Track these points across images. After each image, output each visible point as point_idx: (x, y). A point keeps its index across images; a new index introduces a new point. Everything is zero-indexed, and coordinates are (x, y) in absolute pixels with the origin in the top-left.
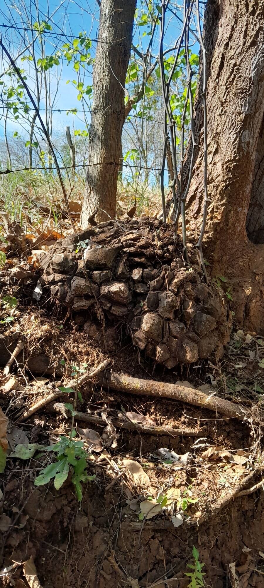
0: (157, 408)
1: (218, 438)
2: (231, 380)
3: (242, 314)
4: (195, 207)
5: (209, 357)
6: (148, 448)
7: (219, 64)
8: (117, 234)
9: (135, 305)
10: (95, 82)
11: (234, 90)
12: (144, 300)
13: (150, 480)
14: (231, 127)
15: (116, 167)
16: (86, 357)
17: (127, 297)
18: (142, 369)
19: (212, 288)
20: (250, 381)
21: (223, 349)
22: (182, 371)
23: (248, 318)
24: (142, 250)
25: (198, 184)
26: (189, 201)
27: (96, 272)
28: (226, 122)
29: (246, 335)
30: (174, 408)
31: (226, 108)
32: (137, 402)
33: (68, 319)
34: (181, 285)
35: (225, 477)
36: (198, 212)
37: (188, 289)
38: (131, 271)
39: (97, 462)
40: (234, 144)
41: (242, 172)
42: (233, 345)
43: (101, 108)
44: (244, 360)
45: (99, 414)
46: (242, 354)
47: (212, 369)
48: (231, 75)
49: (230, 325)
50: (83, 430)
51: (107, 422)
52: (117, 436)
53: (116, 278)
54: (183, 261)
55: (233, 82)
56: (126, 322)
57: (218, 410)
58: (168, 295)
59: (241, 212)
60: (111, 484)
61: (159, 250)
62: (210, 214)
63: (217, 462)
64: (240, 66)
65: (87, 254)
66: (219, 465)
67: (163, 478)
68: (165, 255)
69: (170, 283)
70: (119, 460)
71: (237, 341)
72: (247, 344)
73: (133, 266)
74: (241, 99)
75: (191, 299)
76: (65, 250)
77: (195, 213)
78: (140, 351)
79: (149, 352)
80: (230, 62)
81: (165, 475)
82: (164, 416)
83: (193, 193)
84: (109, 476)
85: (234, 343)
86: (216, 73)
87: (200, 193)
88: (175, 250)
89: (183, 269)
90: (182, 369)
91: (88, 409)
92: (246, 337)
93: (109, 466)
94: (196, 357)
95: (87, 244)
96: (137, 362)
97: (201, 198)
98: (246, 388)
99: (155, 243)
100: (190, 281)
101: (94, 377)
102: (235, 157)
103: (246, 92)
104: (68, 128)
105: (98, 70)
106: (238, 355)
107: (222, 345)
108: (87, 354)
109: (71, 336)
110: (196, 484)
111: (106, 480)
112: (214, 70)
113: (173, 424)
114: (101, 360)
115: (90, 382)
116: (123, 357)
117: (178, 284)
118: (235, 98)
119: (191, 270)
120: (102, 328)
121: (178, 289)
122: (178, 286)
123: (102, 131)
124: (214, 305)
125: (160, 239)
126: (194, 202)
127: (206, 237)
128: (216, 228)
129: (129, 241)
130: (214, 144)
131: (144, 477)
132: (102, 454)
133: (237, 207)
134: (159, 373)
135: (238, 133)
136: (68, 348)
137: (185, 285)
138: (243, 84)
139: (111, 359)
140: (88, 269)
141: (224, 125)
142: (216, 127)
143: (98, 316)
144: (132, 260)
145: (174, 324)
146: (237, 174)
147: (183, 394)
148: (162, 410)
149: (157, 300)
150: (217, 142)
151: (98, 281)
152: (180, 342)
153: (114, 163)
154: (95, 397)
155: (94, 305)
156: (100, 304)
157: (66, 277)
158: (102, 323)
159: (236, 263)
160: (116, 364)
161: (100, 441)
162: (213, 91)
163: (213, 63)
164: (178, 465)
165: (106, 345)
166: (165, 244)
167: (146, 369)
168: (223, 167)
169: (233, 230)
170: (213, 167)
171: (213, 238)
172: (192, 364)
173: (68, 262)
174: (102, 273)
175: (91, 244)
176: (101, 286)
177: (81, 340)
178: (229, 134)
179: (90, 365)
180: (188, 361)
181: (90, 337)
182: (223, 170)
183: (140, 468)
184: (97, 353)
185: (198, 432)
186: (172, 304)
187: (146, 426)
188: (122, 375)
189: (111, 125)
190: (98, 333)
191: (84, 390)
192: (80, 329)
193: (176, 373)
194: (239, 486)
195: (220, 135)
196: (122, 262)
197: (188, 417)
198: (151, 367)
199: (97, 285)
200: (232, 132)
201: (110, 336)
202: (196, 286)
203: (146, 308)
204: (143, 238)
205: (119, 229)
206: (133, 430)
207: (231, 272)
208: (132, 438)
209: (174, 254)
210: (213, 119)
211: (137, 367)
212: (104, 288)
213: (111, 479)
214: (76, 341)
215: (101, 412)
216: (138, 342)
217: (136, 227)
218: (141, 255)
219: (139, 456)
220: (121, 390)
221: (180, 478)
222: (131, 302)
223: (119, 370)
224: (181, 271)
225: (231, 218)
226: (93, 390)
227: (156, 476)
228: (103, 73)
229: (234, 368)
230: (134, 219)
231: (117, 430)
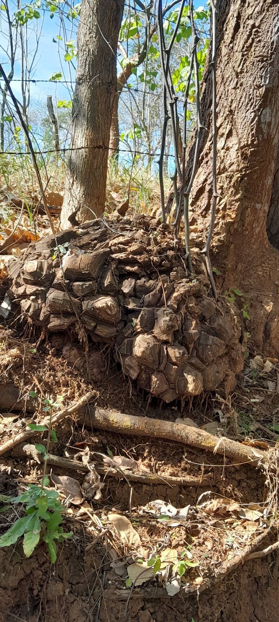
0: (152, 451)
1: (225, 488)
2: (244, 417)
3: (260, 336)
4: (203, 202)
5: (217, 388)
6: (139, 499)
7: (234, 25)
8: (103, 237)
9: (125, 325)
10: (80, 44)
11: (252, 58)
12: (137, 318)
13: (141, 539)
14: (248, 104)
15: (106, 152)
16: (65, 388)
17: (115, 314)
18: (134, 403)
19: (222, 303)
20: (267, 418)
21: (234, 379)
22: (183, 406)
23: (268, 341)
24: (135, 257)
25: (207, 174)
27: (77, 283)
28: (242, 97)
29: (265, 362)
30: (173, 451)
31: (242, 80)
32: (128, 443)
33: (43, 342)
34: (182, 300)
35: (233, 535)
36: (207, 208)
37: (191, 305)
38: (121, 283)
39: (76, 517)
40: (252, 124)
41: (262, 160)
42: (249, 374)
43: (86, 78)
44: (261, 393)
45: (80, 459)
46: (259, 385)
47: (220, 404)
48: (248, 39)
49: (244, 349)
50: (59, 477)
51: (89, 468)
52: (102, 485)
53: (103, 291)
54: (185, 269)
55: (251, 47)
56: (114, 346)
57: (226, 453)
58: (165, 312)
59: (261, 209)
60: (93, 543)
61: (155, 256)
62: (221, 211)
63: (224, 517)
64: (260, 28)
65: (66, 262)
66: (226, 521)
67: (156, 537)
68: (163, 263)
69: (168, 298)
70: (103, 515)
71: (253, 370)
72: (266, 373)
73: (123, 276)
74: (261, 69)
75: (194, 318)
76: (40, 255)
77: (204, 210)
78: (131, 381)
79: (143, 382)
80: (248, 23)
81: (160, 532)
82: (161, 461)
83: (201, 185)
84: (90, 533)
85: (250, 372)
86: (230, 35)
87: (209, 185)
88: (177, 258)
89: (184, 280)
90: (183, 404)
91: (66, 453)
92: (265, 365)
93: (90, 522)
94: (201, 388)
95: (67, 249)
96: (129, 394)
97: (211, 192)
98: (262, 427)
99: (150, 247)
100: (194, 295)
101: (75, 413)
102: (253, 141)
103: (267, 60)
105: (83, 30)
106: (253, 386)
107: (234, 375)
108: (66, 385)
109: (46, 362)
110: (197, 544)
111: (86, 538)
112: (227, 32)
113: (170, 470)
114: (83, 392)
115: (69, 419)
116: (111, 388)
117: (178, 298)
118: (254, 67)
119: (194, 282)
120: (85, 353)
121: (178, 305)
122: (178, 300)
123: (88, 107)
124: (223, 325)
125: (157, 243)
126: (202, 196)
127: (216, 240)
128: (229, 229)
129: (120, 245)
130: (227, 124)
131: (134, 536)
132: (82, 507)
133: (255, 203)
134: (155, 409)
135: (257, 111)
136: (42, 377)
137: (187, 300)
138: (263, 51)
139: (95, 391)
140: (68, 280)
141: (240, 100)
142: (229, 103)
143: (79, 337)
144: (122, 268)
145: (172, 348)
146: (256, 162)
147: (184, 434)
148: (157, 453)
149: (153, 319)
150: (231, 122)
151: (80, 294)
152: (181, 370)
153: (102, 147)
154: (74, 438)
155: (75, 325)
156: (83, 323)
157: (39, 289)
158: (85, 346)
159: (253, 272)
160: (102, 398)
161: (79, 490)
162: (226, 58)
163: (227, 23)
164: (175, 521)
165: (90, 373)
166: (163, 249)
167: (139, 403)
168: (237, 153)
169: (251, 232)
170: (225, 153)
171: (225, 241)
172: (196, 397)
173: (43, 271)
174: (84, 284)
175: (72, 249)
176: (83, 300)
177: (58, 367)
178: (246, 113)
179: (69, 399)
180: (190, 393)
181: (69, 364)
182: (238, 157)
183: (129, 524)
184: (79, 383)
185: (202, 481)
186: (170, 323)
187: (138, 473)
188: (109, 411)
189: (100, 99)
190: (80, 359)
191: (62, 429)
192: (58, 354)
193: (176, 408)
194: (250, 546)
195: (234, 113)
196: (110, 271)
197: (189, 462)
198: (145, 400)
199: (78, 300)
200: (249, 109)
201: (95, 363)
202: (200, 301)
203: (139, 328)
204: (136, 242)
205: (106, 230)
206: (121, 478)
207: (248, 283)
208: (120, 488)
209: (174, 261)
210: (227, 93)
211: (127, 401)
212: (87, 303)
213: (92, 538)
214: (52, 369)
215: (82, 456)
216: (128, 371)
217: (128, 228)
218: (133, 262)
219: (128, 509)
220: (107, 429)
221: (178, 537)
222: (121, 320)
223: (105, 404)
224: (182, 282)
225: (248, 217)
226: (72, 429)
227: (148, 534)
228: (89, 34)
229: (248, 403)
230: (125, 218)
231: (101, 478)
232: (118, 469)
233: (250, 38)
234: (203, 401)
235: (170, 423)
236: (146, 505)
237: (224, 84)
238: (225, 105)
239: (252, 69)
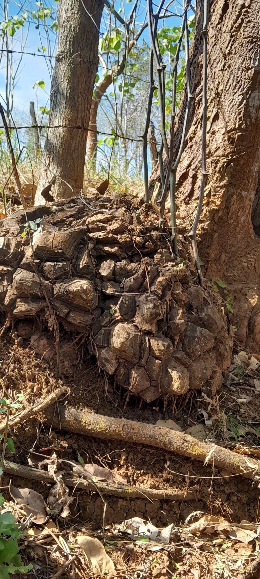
0: (129, 459)
1: (213, 502)
2: (231, 419)
3: (244, 331)
4: (186, 188)
5: (203, 386)
6: (114, 516)
7: (222, 5)
8: (80, 214)
9: (102, 312)
10: (61, 22)
11: (241, 39)
12: (116, 304)
13: (116, 567)
14: (236, 86)
15: (85, 133)
16: (31, 384)
17: (91, 300)
18: (110, 402)
19: (209, 292)
20: (257, 421)
21: (221, 376)
22: (165, 406)
23: (252, 336)
24: (115, 236)
25: (191, 159)
26: (178, 181)
27: (49, 263)
28: (229, 79)
29: (250, 358)
30: (154, 458)
31: (230, 62)
32: (101, 449)
33: (8, 330)
34: (167, 287)
35: (223, 560)
36: (191, 194)
37: (177, 292)
38: (98, 265)
39: (38, 540)
40: (240, 108)
41: (249, 145)
42: (234, 372)
43: (67, 55)
44: (248, 392)
45: (45, 468)
46: (245, 383)
47: (207, 404)
48: (237, 19)
49: (231, 344)
50: (20, 490)
51: (55, 479)
52: (70, 500)
53: (78, 273)
54: (170, 252)
55: (240, 28)
56: (89, 336)
57: (215, 463)
58: (149, 298)
59: (246, 197)
60: (57, 574)
61: (139, 236)
62: (205, 198)
63: (212, 538)
64: (249, 8)
65: (37, 239)
66: (214, 542)
67: (134, 564)
68: (147, 244)
69: (152, 283)
70: (70, 536)
71: (238, 366)
72: (252, 370)
73: (101, 257)
74: (250, 50)
75: (181, 306)
76: (8, 232)
77: (187, 197)
78: (107, 376)
79: (121, 378)
80: (237, 3)
81: (138, 558)
82: (139, 470)
83: (185, 170)
84: (54, 561)
85: (235, 369)
86: (218, 16)
87: (193, 170)
88: (162, 239)
89: (170, 264)
90: (166, 403)
91: (29, 460)
92: (251, 361)
93: (55, 546)
94: (187, 386)
95: (38, 225)
96: (104, 391)
97: (195, 177)
98: (252, 430)
99: (132, 227)
100: (180, 280)
101: (41, 413)
102: (240, 125)
103: (256, 41)
104: (32, 103)
105: (65, 6)
106: (240, 385)
107: (221, 371)
108: (33, 379)
109: (10, 353)
110: (182, 572)
111: (49, 568)
112: (214, 14)
113: (150, 482)
114: (51, 388)
115: (35, 420)
116: (84, 384)
117: (163, 283)
118: (242, 48)
119: (181, 266)
120: (55, 343)
121: (163, 291)
122: (163, 286)
123: (67, 85)
124: (211, 315)
125: (140, 222)
126: (185, 182)
127: (200, 228)
128: (214, 216)
129: (98, 223)
130: (214, 107)
131: (107, 563)
132: (46, 528)
133: (241, 190)
134: (133, 408)
135: (245, 94)
136: (5, 370)
137: (173, 286)
138: (253, 31)
139: (66, 387)
140: (38, 259)
141: (227, 83)
142: (216, 86)
143: (49, 325)
144: (101, 249)
145: (156, 340)
146: (243, 147)
147: (167, 440)
148: (135, 461)
149: (134, 306)
150: (217, 105)
151: (51, 276)
152: (164, 366)
153: (82, 128)
154: (40, 441)
155: (44, 310)
156: (54, 309)
157: (5, 269)
158: (56, 335)
159: (238, 263)
160: (74, 395)
161: (43, 507)
162: (213, 39)
163: (215, 5)
164: (156, 543)
165: (60, 367)
166: (146, 228)
167: (115, 402)
168: (224, 137)
169: (236, 220)
170: (211, 137)
171: (209, 229)
172: (180, 396)
173: (10, 248)
174: (57, 264)
175: (44, 225)
176: (55, 283)
177: (24, 359)
178: (233, 96)
179: (35, 396)
180: (174, 392)
181: (37, 356)
182: (225, 141)
183: (101, 548)
184: (47, 377)
185: (187, 495)
186: (154, 311)
187: (113, 485)
188: (81, 410)
189: (80, 77)
190: (50, 350)
191: (25, 431)
192: (25, 343)
193: (157, 409)
194: (244, 575)
195: (221, 95)
196: (87, 251)
197: (172, 472)
198: (123, 399)
199: (49, 282)
200: (236, 92)
201: (66, 355)
202: (187, 288)
203: (118, 316)
204: (116, 220)
205: (84, 207)
206: (93, 491)
207: (232, 275)
208: (91, 502)
209: (159, 243)
210: (213, 75)
211: (102, 399)
212: (59, 286)
213: (56, 567)
214: (18, 361)
215: (48, 464)
216: (105, 364)
217: (107, 206)
218: (113, 242)
219: (100, 528)
220: (78, 432)
221: (160, 564)
222: (98, 307)
223: (76, 402)
224: (168, 266)
225: (233, 204)
226: (38, 431)
227: (124, 560)
228: (71, 10)
229: (235, 403)
230: (105, 196)
231: (69, 492)
232: (90, 481)
233: (240, 19)
234: (187, 400)
235: (151, 426)
236: (121, 523)
237: (211, 67)
238: (212, 87)
239: (241, 50)
